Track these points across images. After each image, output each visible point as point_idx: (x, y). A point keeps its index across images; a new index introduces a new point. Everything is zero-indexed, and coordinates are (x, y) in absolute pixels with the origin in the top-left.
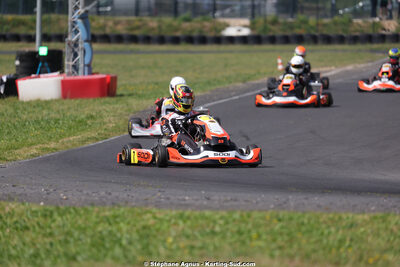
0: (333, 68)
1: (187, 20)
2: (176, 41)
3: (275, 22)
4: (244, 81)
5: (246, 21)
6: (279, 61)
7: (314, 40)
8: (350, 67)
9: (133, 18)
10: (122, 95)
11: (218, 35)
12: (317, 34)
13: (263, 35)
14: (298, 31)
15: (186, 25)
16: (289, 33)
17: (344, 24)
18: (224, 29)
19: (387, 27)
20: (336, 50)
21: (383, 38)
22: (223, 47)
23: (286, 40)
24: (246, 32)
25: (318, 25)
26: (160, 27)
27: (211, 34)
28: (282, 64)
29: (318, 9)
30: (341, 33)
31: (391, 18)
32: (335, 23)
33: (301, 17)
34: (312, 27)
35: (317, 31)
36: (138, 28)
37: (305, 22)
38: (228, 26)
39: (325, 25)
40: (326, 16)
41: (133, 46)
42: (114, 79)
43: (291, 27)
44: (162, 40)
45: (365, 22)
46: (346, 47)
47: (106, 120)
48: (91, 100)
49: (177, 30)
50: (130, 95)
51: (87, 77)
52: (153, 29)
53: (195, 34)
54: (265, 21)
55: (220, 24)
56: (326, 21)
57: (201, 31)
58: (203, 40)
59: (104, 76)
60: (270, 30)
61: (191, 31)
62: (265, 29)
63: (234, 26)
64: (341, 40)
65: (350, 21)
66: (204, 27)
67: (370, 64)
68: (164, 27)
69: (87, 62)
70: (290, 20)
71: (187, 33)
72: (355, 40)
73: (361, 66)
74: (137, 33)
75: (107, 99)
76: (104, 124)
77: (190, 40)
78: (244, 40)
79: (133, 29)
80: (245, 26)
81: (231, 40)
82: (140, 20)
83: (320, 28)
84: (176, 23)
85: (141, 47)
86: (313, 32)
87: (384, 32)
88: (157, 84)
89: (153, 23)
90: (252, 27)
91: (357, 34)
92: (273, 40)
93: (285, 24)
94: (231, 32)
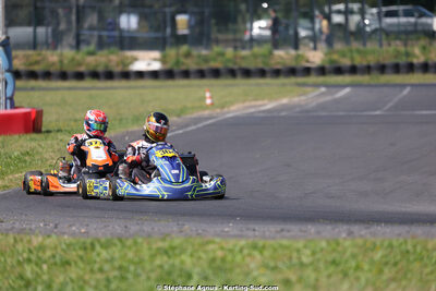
0: (266, 102)
1: (91, 54)
2: (80, 76)
3: (188, 55)
4: (179, 116)
5: (156, 54)
6: (208, 95)
7: (232, 73)
8: (285, 101)
9: (31, 52)
10: (48, 132)
11: (126, 69)
12: (236, 67)
13: (176, 69)
14: (214, 65)
15: (91, 60)
16: (204, 67)
17: (264, 56)
18: (131, 63)
19: (311, 59)
20: (258, 85)
21: (307, 71)
22: (133, 83)
23: (201, 74)
24: (156, 66)
25: (235, 57)
26: (61, 62)
27: (118, 69)
28: (211, 97)
29: (235, 40)
30: (261, 66)
31: (315, 48)
32: (255, 56)
33: (217, 49)
34: (229, 60)
35: (235, 63)
36: (37, 63)
37: (222, 54)
38: (136, 59)
39: (243, 58)
40: (243, 48)
41: (32, 83)
42: (40, 114)
43: (206, 60)
44: (63, 76)
45: (287, 53)
46: (268, 80)
47: (46, 156)
48: (16, 137)
49: (80, 64)
50: (58, 131)
51: (9, 111)
52: (53, 64)
53: (100, 69)
54: (178, 54)
55: (127, 58)
56: (245, 53)
57: (107, 66)
58: (109, 75)
59: (28, 110)
60: (183, 64)
61: (97, 66)
62: (177, 63)
63: (143, 59)
64: (262, 73)
65: (271, 53)
66: (110, 61)
67: (303, 98)
68: (66, 62)
69: (9, 95)
70: (204, 52)
71: (91, 68)
72: (277, 73)
73: (296, 100)
74: (36, 68)
75: (34, 136)
76: (47, 160)
77: (95, 75)
78: (154, 75)
79: (31, 64)
80: (155, 60)
81: (140, 75)
82: (39, 55)
83: (238, 60)
84: (79, 57)
85: (41, 83)
86: (231, 65)
87: (308, 65)
88: (76, 121)
89: (52, 58)
90: (163, 60)
91: (279, 67)
92: (186, 74)
93: (199, 56)
94: (139, 66)
